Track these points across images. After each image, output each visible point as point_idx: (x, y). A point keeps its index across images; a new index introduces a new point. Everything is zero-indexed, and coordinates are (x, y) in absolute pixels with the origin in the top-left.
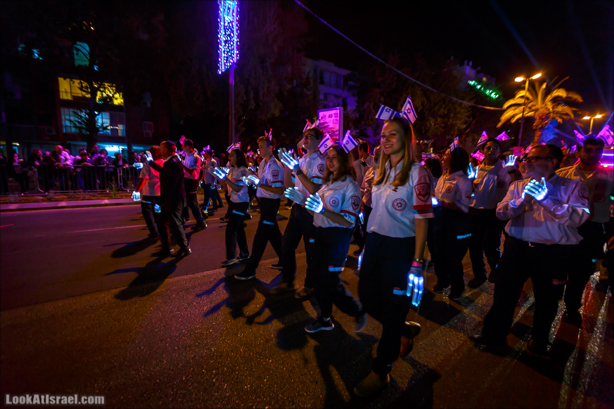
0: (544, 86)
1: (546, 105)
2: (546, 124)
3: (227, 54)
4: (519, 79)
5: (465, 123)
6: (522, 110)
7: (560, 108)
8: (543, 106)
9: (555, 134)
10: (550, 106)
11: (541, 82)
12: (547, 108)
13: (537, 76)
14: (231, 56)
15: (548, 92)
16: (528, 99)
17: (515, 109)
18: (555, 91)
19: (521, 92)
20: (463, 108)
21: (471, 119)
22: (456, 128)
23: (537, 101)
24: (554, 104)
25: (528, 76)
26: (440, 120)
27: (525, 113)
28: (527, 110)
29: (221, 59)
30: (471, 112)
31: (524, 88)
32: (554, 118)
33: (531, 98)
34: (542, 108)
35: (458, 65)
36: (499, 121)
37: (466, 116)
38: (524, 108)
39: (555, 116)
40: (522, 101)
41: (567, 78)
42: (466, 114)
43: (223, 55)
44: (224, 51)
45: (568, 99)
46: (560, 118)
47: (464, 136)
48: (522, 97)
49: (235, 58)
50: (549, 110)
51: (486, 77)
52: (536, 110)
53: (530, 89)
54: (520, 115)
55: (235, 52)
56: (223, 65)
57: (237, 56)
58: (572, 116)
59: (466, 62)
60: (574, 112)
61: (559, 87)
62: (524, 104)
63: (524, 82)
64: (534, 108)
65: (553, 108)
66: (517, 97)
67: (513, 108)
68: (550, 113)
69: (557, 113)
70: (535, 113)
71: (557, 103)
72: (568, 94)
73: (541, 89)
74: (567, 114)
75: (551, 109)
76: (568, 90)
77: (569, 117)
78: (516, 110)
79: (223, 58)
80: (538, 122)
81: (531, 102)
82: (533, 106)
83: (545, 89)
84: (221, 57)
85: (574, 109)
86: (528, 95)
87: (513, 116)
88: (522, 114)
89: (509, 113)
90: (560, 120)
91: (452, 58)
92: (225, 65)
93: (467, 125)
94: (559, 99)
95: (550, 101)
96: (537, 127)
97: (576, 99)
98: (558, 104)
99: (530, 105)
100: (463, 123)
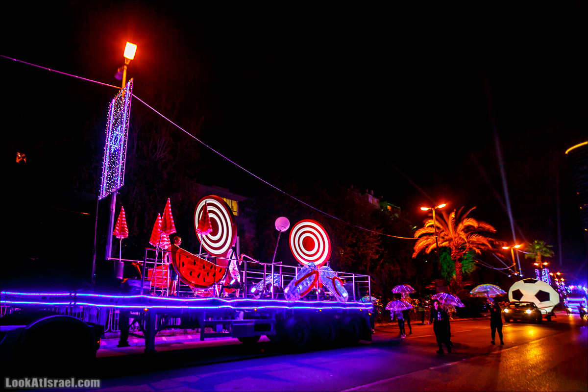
0: (453, 215)
1: (459, 235)
2: (465, 254)
3: (110, 180)
4: (424, 209)
5: (377, 252)
6: (435, 240)
7: (474, 238)
8: (457, 235)
9: (477, 265)
10: (463, 235)
11: (448, 211)
12: (461, 237)
13: (442, 206)
14: (114, 182)
15: (458, 221)
16: (438, 228)
17: (427, 239)
18: (465, 221)
19: (430, 221)
20: (372, 237)
21: (383, 249)
22: (369, 258)
23: (449, 230)
24: (467, 234)
25: (433, 206)
26: (349, 249)
27: (439, 243)
28: (441, 239)
29: (103, 185)
30: (381, 241)
31: (431, 218)
32: (470, 249)
33: (441, 227)
34: (456, 238)
35: (360, 194)
36: (414, 251)
37: (377, 245)
38: (436, 238)
39: (471, 246)
40: (433, 230)
41: (474, 208)
42: (377, 244)
43: (105, 181)
44: (107, 177)
45: (480, 229)
46: (478, 248)
47: (378, 267)
48: (432, 226)
49: (119, 185)
50: (463, 239)
51: (390, 205)
52: (450, 240)
53: (438, 218)
54: (434, 245)
55: (119, 178)
56: (104, 192)
57: (121, 183)
58: (490, 247)
59: (367, 191)
60: (490, 242)
61: (468, 217)
62: (436, 234)
63: (431, 211)
64: (446, 237)
65: (467, 238)
66: (427, 226)
67: (425, 237)
68: (466, 243)
69: (473, 243)
70: (449, 243)
71: (470, 232)
72: (479, 224)
73: (450, 218)
74: (483, 244)
75: (466, 239)
76: (478, 219)
77: (486, 248)
78: (429, 240)
79: (105, 184)
80: (456, 252)
81: (443, 231)
82: (445, 235)
83: (454, 219)
84: (103, 183)
85: (490, 239)
86: (437, 224)
87: (427, 246)
88: (435, 244)
89: (422, 243)
90: (477, 251)
91: (353, 186)
92: (106, 191)
93: (379, 255)
94: (471, 228)
95: (462, 230)
96: (455, 257)
97: (489, 229)
98: (472, 234)
99: (442, 235)
100: (374, 252)
